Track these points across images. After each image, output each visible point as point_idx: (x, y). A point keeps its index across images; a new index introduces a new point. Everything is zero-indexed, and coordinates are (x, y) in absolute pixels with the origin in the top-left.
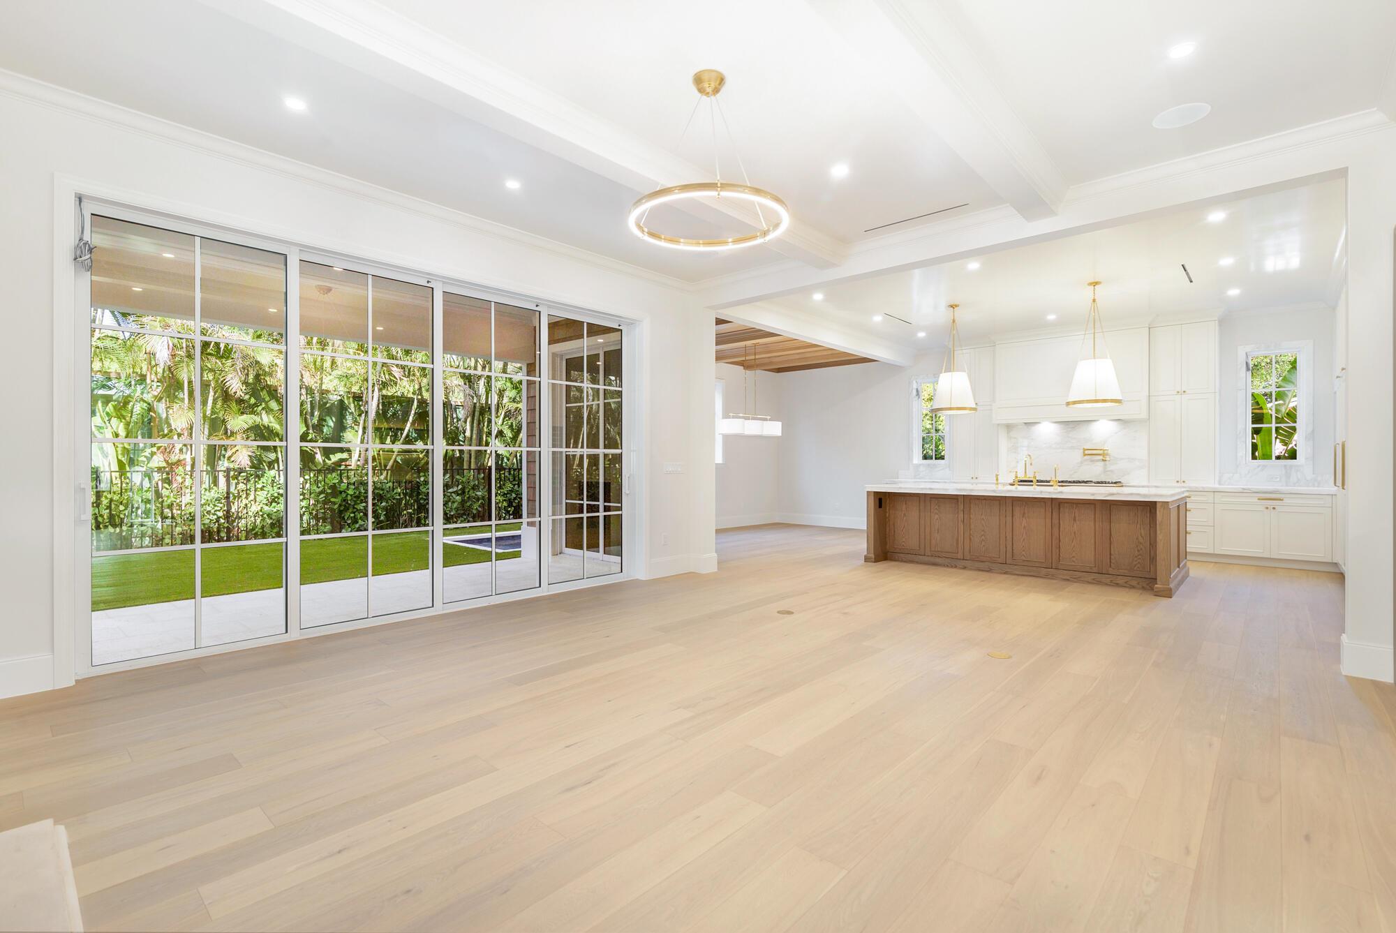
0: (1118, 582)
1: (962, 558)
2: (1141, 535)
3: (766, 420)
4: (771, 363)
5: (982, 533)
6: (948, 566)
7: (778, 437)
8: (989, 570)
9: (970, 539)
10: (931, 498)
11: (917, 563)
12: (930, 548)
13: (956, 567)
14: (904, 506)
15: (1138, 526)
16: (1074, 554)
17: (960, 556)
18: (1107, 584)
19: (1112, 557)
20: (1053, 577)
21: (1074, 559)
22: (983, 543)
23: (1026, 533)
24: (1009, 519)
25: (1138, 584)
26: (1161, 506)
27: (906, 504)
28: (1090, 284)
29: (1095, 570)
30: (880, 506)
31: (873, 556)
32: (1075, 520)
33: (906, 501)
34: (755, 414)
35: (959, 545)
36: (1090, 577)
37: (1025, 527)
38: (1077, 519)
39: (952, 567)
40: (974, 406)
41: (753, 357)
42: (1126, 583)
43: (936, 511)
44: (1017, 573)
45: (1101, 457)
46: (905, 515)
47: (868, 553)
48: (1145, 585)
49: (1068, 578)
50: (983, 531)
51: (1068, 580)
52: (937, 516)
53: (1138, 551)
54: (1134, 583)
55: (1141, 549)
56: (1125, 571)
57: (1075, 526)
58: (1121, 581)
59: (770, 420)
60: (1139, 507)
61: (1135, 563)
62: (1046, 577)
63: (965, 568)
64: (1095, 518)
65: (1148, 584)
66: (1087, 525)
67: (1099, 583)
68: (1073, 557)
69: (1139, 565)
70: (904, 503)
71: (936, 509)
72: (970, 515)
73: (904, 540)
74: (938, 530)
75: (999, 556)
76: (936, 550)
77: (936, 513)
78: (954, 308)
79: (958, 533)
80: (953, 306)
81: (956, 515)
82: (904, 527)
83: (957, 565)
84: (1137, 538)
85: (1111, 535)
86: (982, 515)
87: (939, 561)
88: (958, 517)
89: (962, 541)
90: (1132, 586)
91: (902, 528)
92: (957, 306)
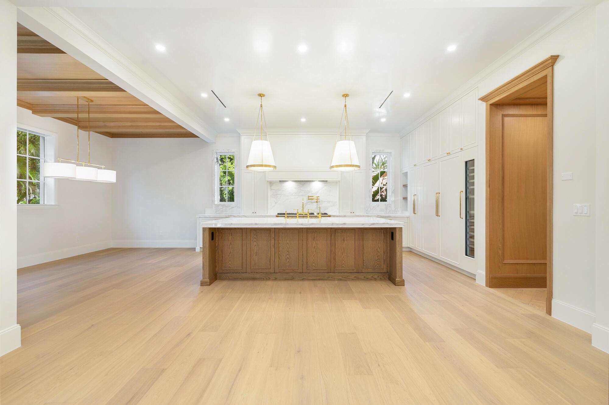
0: (367, 277)
1: (273, 272)
2: (379, 247)
3: (101, 168)
4: (105, 127)
5: (287, 253)
6: (264, 279)
7: (112, 184)
8: (292, 279)
9: (279, 258)
10: (251, 230)
11: (242, 279)
12: (250, 267)
14: (230, 237)
15: (378, 242)
16: (343, 262)
17: (272, 270)
18: (362, 279)
19: (364, 262)
20: (331, 279)
21: (343, 265)
22: (288, 261)
23: (315, 251)
24: (305, 242)
25: (378, 277)
26: (399, 230)
27: (231, 235)
28: (343, 95)
29: (355, 271)
30: (212, 239)
31: (208, 280)
32: (344, 240)
33: (231, 233)
34: (89, 162)
35: (271, 262)
36: (352, 276)
37: (314, 247)
38: (345, 240)
39: (267, 279)
41: (86, 115)
42: (372, 277)
43: (255, 239)
44: (310, 278)
45: (316, 200)
46: (231, 243)
47: (203, 279)
48: (382, 277)
50: (288, 251)
51: (340, 279)
52: (255, 243)
53: (377, 257)
54: (376, 277)
55: (379, 256)
56: (371, 270)
57: (344, 243)
58: (369, 276)
59: (104, 169)
60: (378, 230)
61: (376, 264)
62: (328, 279)
63: (276, 279)
64: (355, 238)
66: (350, 243)
67: (358, 279)
68: (343, 264)
69: (378, 265)
70: (230, 234)
71: (255, 238)
72: (279, 241)
73: (230, 262)
74: (256, 253)
75: (298, 267)
76: (255, 268)
77: (255, 241)
78: (261, 96)
79: (270, 254)
80: (261, 95)
81: (269, 242)
82: (230, 253)
83: (270, 277)
84: (377, 249)
85: (363, 248)
86: (287, 240)
87: (257, 276)
88: (270, 243)
89: (274, 260)
90: (375, 279)
91: (229, 253)
92: (264, 95)
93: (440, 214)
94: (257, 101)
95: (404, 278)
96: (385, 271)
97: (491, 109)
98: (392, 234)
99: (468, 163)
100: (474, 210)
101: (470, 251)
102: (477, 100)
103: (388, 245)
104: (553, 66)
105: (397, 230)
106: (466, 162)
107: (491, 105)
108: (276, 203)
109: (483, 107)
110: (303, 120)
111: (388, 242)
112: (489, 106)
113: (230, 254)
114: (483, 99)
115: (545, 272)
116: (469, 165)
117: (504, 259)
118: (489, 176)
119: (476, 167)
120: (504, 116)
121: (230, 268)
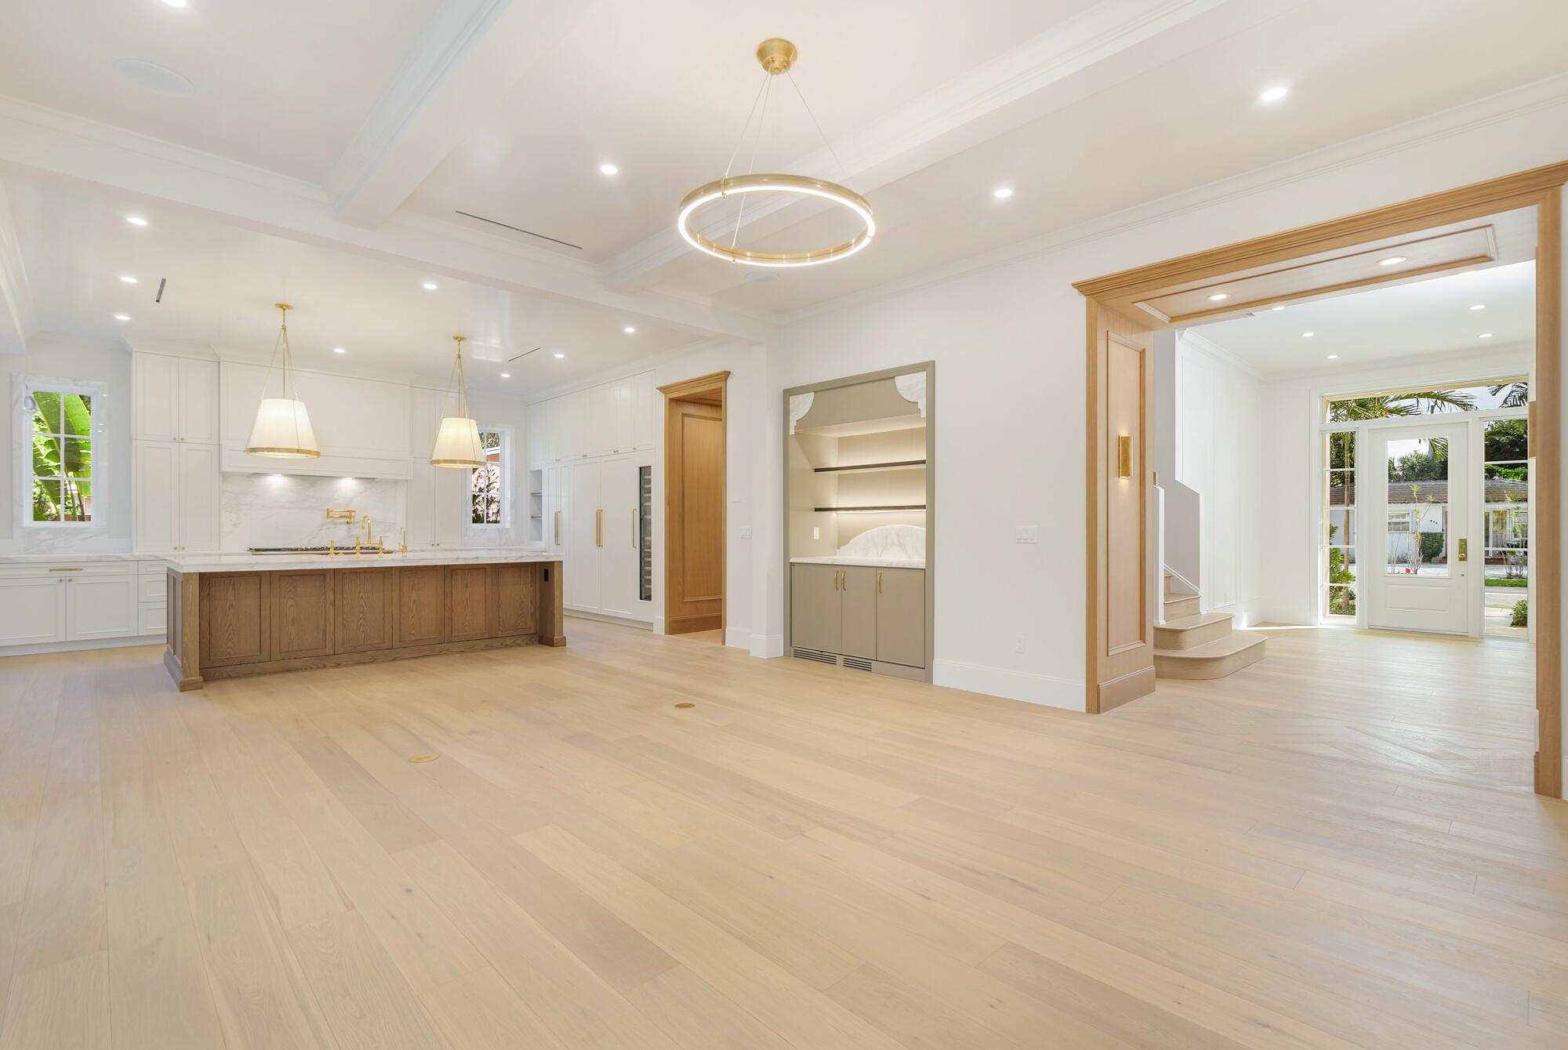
0: (506, 643)
1: (333, 653)
2: (523, 594)
5: (361, 615)
6: (311, 668)
8: (373, 661)
9: (344, 625)
11: (259, 674)
12: (280, 649)
13: (325, 667)
14: (233, 593)
16: (466, 623)
17: (329, 650)
18: (497, 648)
19: (501, 620)
20: (448, 652)
21: (466, 628)
22: (362, 630)
23: (416, 610)
24: (395, 594)
25: (523, 641)
26: (558, 565)
27: (234, 589)
28: (456, 338)
29: (486, 636)
32: (467, 587)
33: (234, 585)
35: (328, 637)
36: (482, 644)
37: (414, 601)
39: (319, 668)
40: (315, 449)
42: (513, 642)
44: (407, 656)
45: (346, 520)
46: (232, 606)
49: (463, 649)
50: (362, 613)
51: (463, 652)
52: (290, 602)
53: (521, 609)
54: (519, 641)
55: (523, 607)
56: (511, 633)
57: (467, 593)
58: (509, 641)
60: (521, 569)
61: (519, 623)
62: (440, 653)
63: (338, 665)
64: (485, 583)
65: (530, 640)
67: (489, 648)
68: (466, 626)
69: (521, 625)
70: (231, 587)
71: (290, 591)
72: (342, 594)
73: (230, 644)
74: (293, 620)
75: (384, 639)
76: (290, 649)
77: (289, 598)
78: (284, 309)
79: (325, 620)
80: (283, 307)
81: (323, 597)
82: (231, 624)
83: (326, 663)
84: (520, 598)
85: (499, 598)
86: (360, 593)
87: (298, 663)
88: (325, 599)
89: (332, 630)
90: (519, 645)
91: (227, 627)
92: (289, 307)
93: (603, 543)
94: (275, 318)
95: (564, 635)
96: (533, 631)
97: (670, 404)
98: (546, 572)
99: (643, 469)
100: (650, 536)
101: (645, 594)
102: (655, 389)
103: (538, 589)
104: (726, 380)
105: (556, 564)
106: (640, 468)
107: (670, 399)
108: (235, 525)
109: (661, 400)
110: (340, 351)
111: (538, 585)
112: (668, 400)
113: (229, 626)
114: (662, 389)
115: (720, 609)
116: (644, 472)
117: (683, 598)
118: (667, 491)
119: (653, 477)
120: (684, 415)
121: (231, 655)
